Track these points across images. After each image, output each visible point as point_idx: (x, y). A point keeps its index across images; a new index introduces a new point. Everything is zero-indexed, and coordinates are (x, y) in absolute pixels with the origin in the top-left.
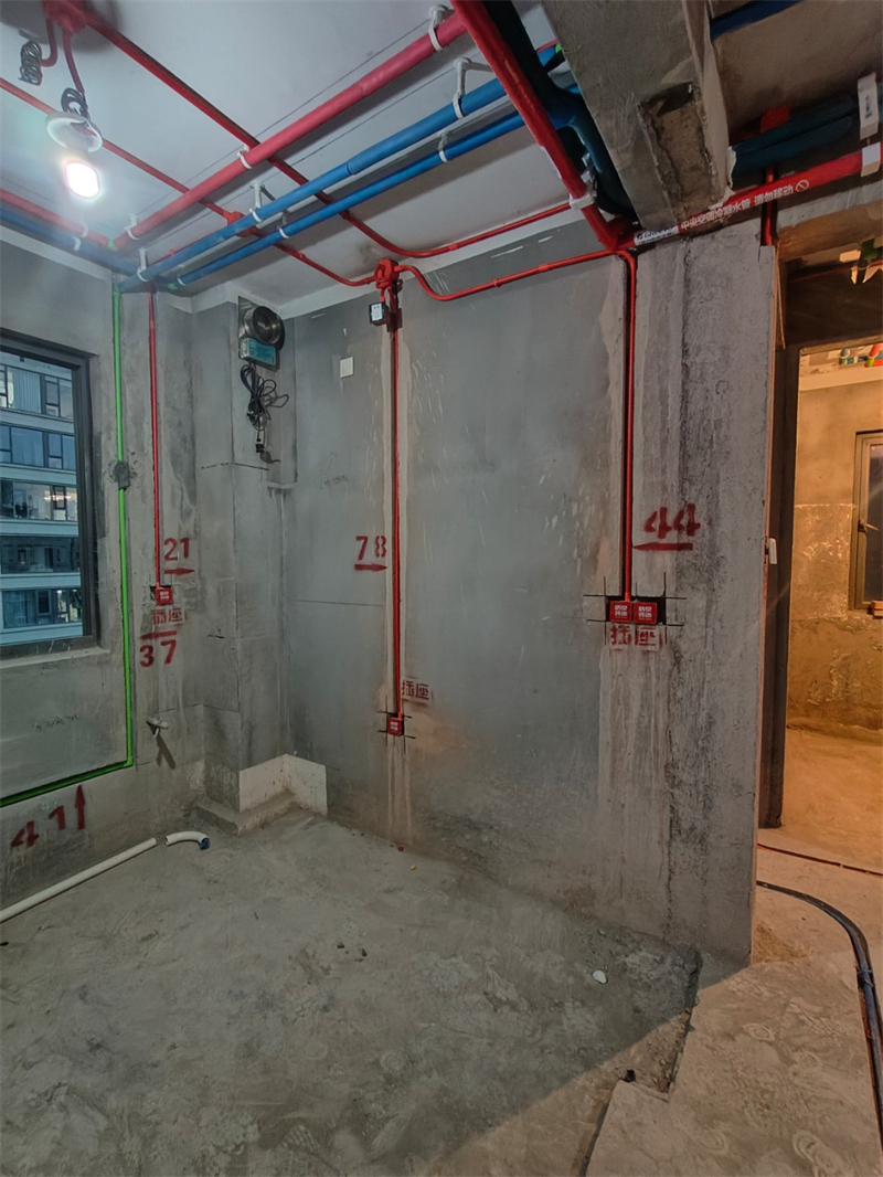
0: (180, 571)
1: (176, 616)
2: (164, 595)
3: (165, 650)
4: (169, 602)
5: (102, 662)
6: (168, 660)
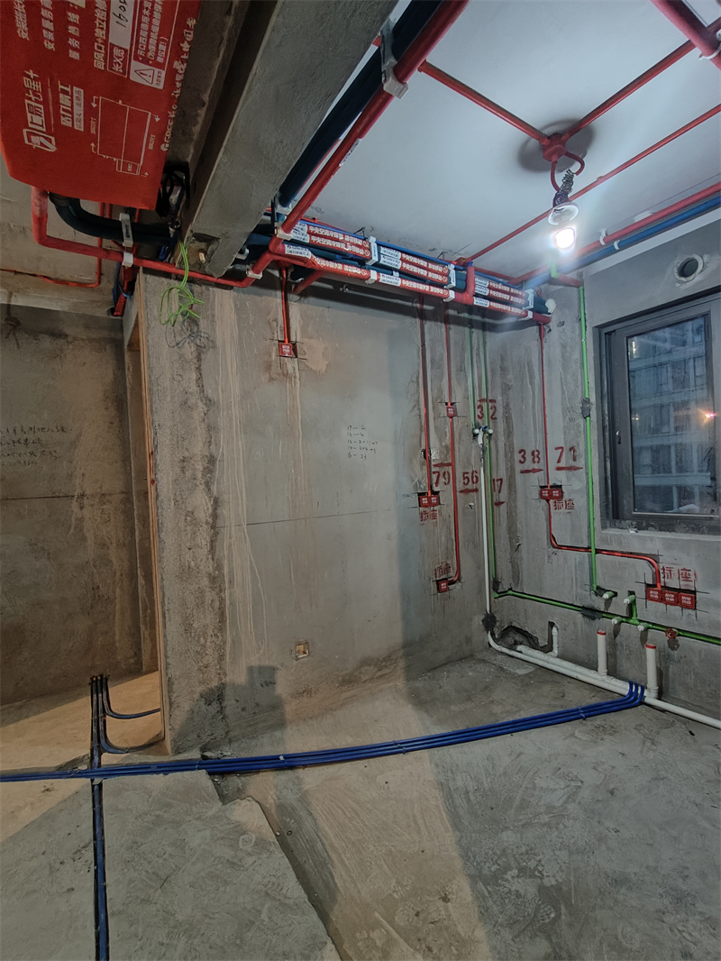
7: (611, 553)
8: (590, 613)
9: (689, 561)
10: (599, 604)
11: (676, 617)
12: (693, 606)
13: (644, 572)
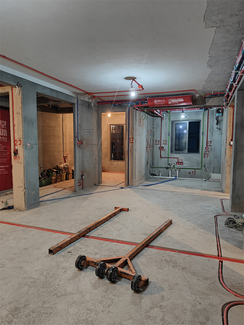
0: (210, 146)
1: (209, 152)
2: (207, 149)
3: (207, 156)
4: (208, 150)
5: (199, 156)
6: (207, 157)
7: (171, 158)
8: (167, 168)
9: (182, 158)
10: (169, 166)
11: (180, 166)
12: (183, 164)
13: (176, 160)
